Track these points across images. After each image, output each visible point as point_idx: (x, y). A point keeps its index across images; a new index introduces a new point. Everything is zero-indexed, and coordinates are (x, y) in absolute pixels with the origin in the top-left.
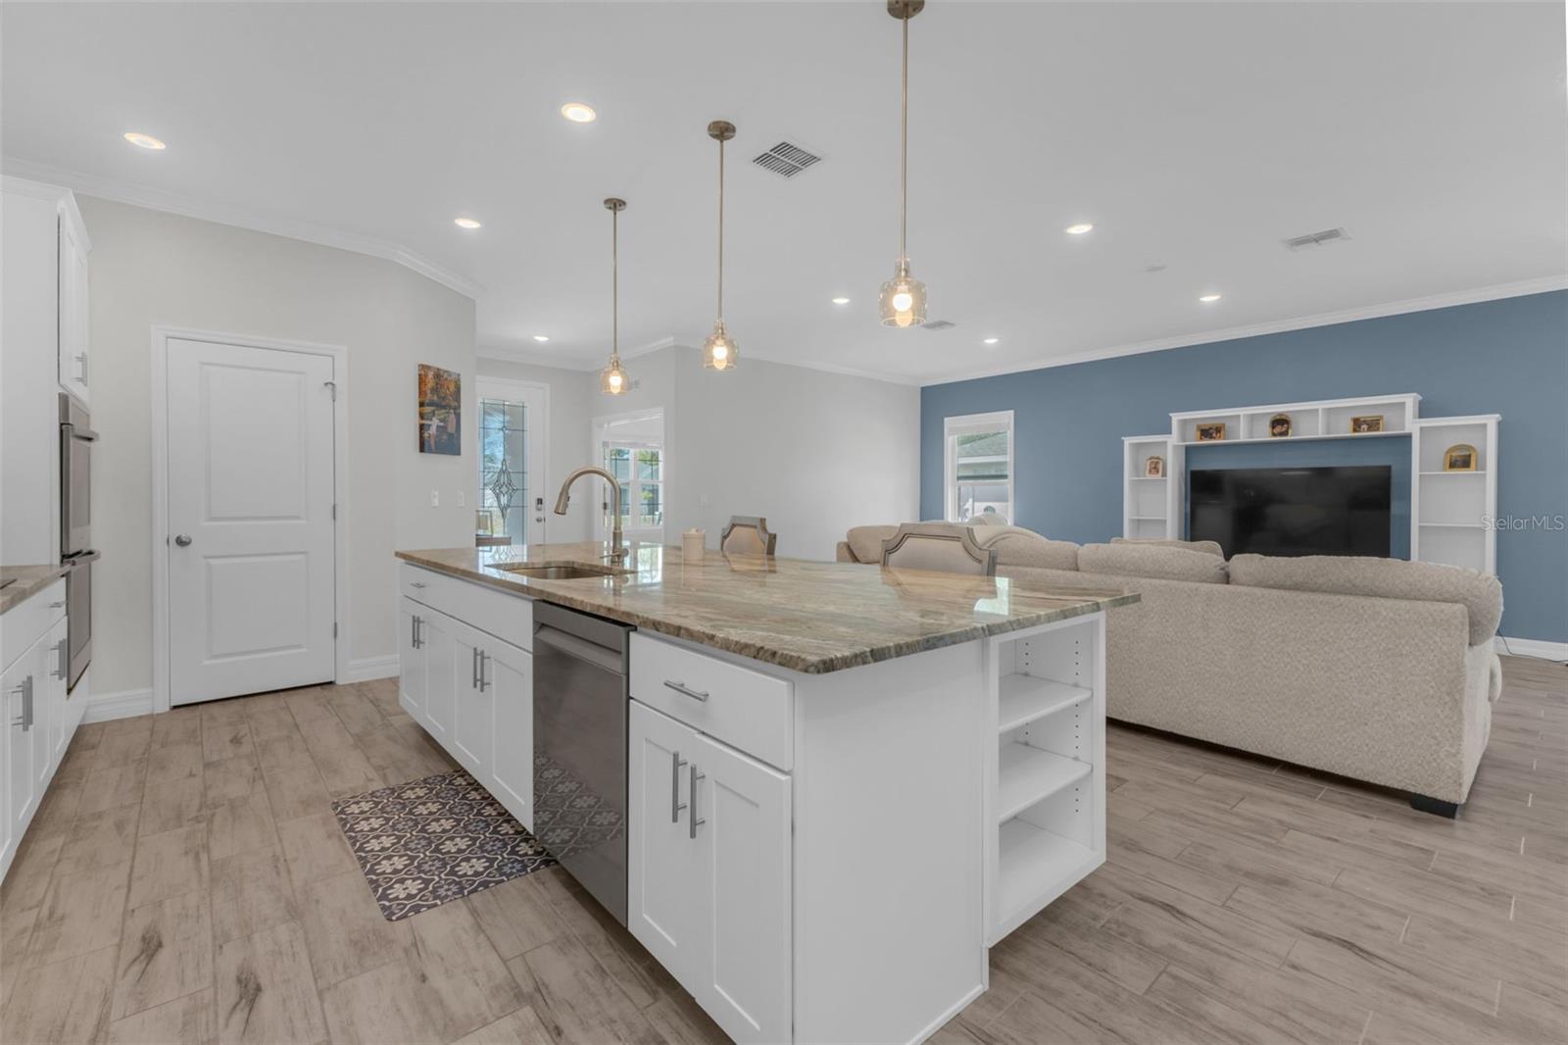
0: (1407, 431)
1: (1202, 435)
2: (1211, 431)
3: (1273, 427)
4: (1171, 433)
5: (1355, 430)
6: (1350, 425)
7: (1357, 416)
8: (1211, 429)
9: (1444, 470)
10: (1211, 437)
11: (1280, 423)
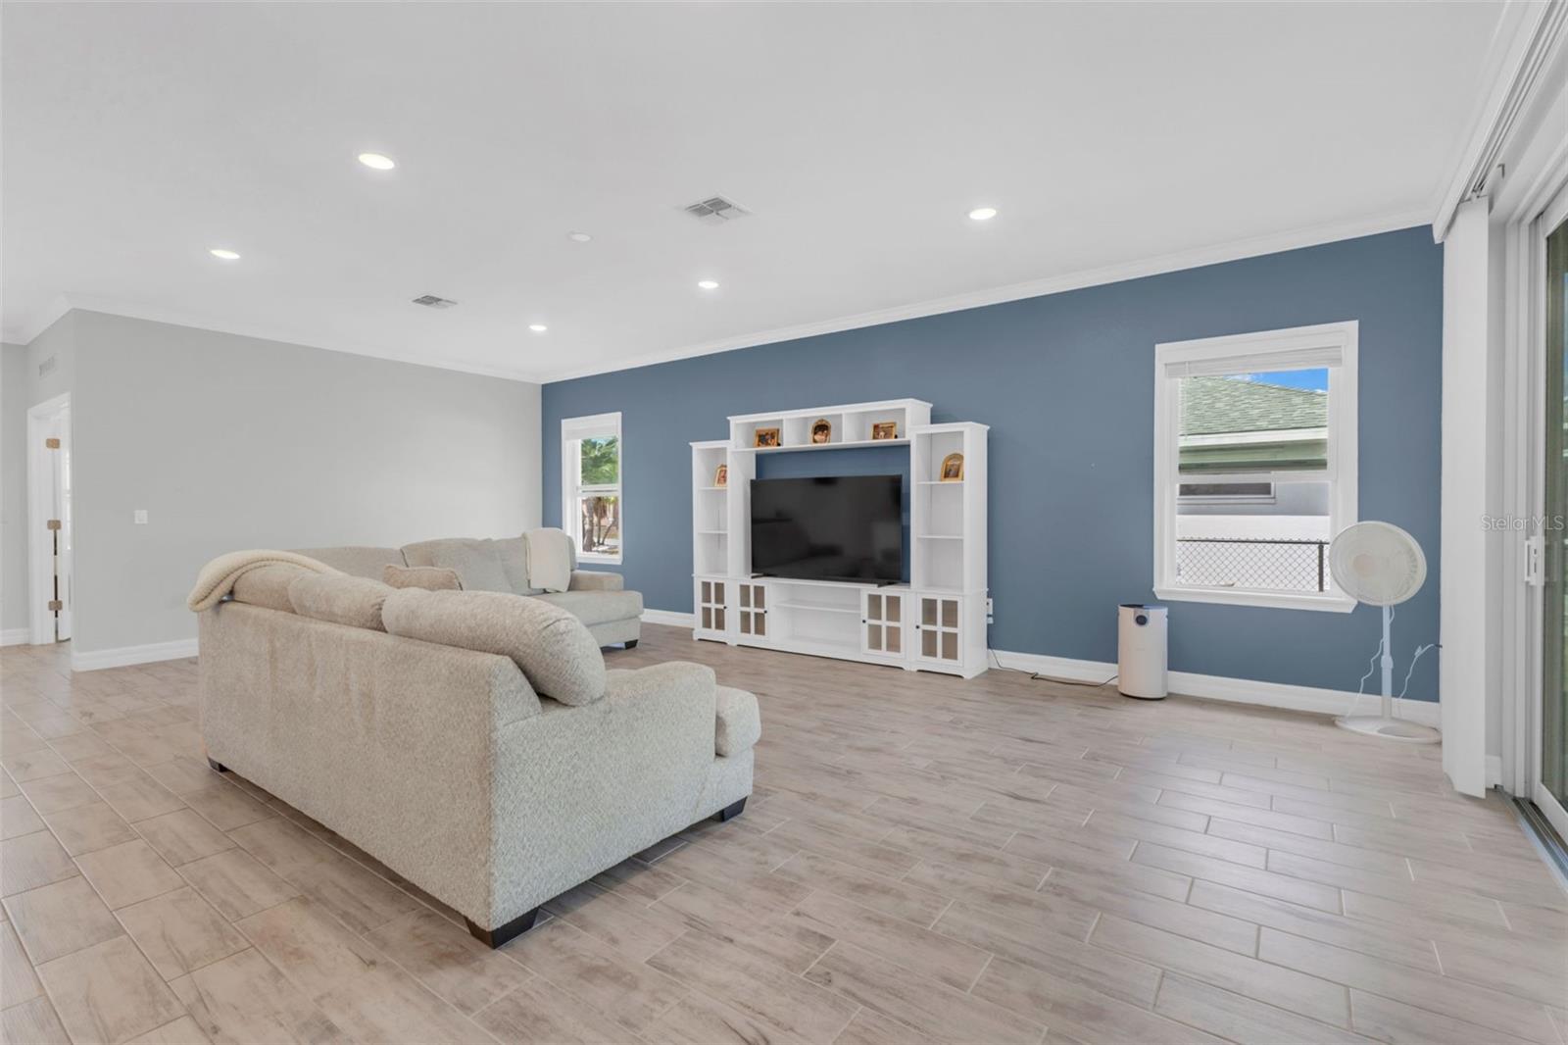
0: (906, 439)
1: (759, 441)
2: (767, 437)
3: (815, 433)
4: (728, 438)
5: (874, 438)
6: (871, 431)
7: (877, 422)
8: (767, 434)
9: (941, 480)
10: (767, 444)
11: (822, 428)
